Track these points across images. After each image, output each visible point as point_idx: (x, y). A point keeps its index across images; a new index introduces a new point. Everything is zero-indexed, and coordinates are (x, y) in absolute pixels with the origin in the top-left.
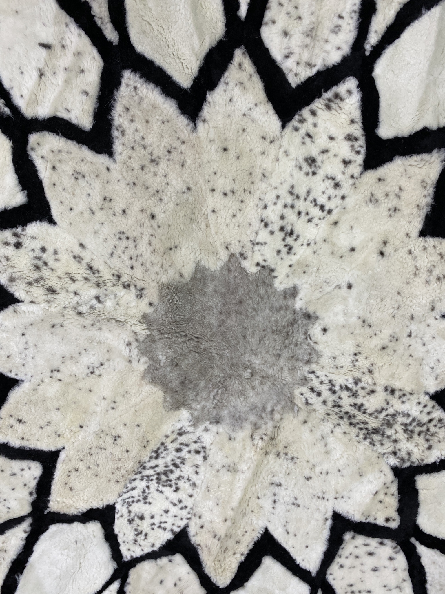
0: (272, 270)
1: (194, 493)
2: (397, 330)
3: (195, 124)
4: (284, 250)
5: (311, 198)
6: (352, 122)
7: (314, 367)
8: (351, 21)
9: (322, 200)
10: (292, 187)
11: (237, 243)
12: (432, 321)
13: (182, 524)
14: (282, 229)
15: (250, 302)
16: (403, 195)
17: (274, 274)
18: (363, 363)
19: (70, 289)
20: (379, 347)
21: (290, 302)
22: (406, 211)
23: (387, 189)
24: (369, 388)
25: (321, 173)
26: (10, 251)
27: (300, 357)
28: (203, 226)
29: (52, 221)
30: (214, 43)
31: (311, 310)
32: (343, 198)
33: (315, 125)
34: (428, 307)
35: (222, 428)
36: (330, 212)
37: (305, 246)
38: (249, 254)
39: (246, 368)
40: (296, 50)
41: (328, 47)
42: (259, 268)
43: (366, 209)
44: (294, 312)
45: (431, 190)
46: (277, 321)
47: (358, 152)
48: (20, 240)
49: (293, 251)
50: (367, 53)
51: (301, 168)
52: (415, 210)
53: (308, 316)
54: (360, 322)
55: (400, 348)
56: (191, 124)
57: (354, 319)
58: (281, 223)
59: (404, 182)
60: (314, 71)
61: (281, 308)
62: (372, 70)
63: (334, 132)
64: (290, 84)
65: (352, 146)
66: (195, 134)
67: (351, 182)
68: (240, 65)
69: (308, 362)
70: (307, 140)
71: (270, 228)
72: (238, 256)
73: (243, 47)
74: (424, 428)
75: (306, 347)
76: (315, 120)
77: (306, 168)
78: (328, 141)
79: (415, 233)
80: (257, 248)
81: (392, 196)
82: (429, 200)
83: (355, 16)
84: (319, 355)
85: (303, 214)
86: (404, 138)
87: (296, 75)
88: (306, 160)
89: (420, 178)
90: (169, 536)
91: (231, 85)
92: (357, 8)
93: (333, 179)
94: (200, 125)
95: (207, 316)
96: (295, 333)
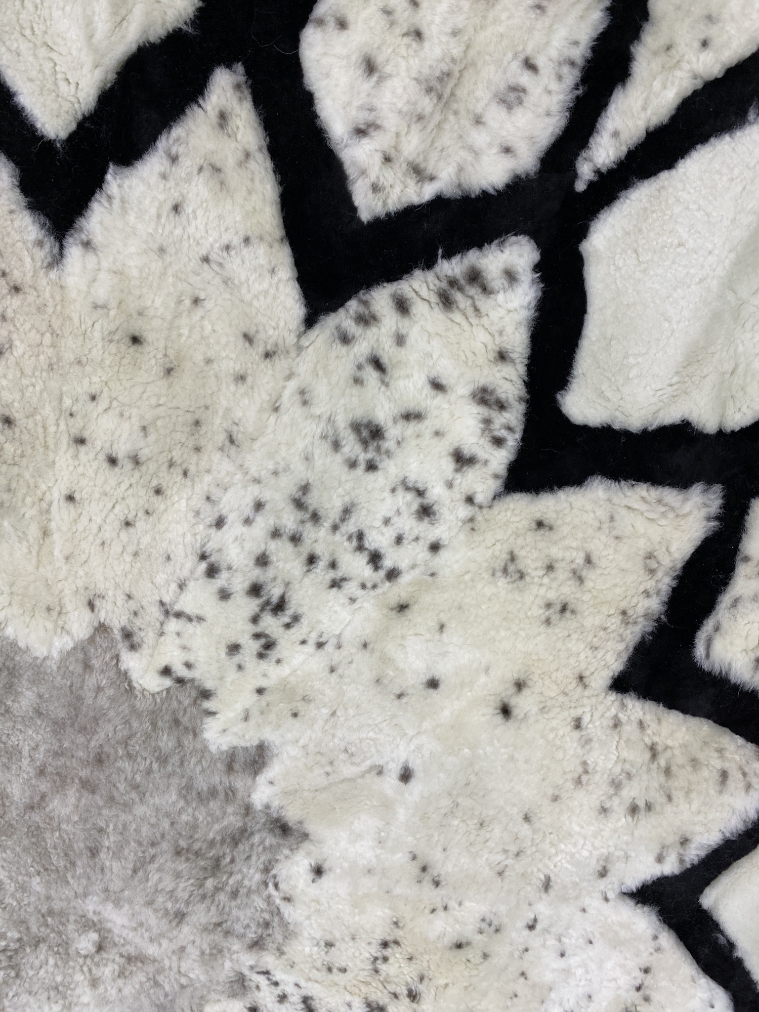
0: (206, 694)
2: (502, 909)
3: (62, 247)
4: (252, 647)
5: (351, 527)
6: (502, 356)
7: (269, 960)
8: (554, 86)
9: (379, 539)
10: (305, 488)
11: (121, 599)
12: (594, 903)
14: (255, 590)
15: (126, 765)
16: (591, 577)
17: (208, 705)
18: (399, 970)
20: (449, 940)
21: (240, 782)
22: (591, 620)
23: (555, 552)
25: (391, 470)
27: (238, 928)
28: (34, 531)
30: (157, 33)
31: (292, 815)
32: (435, 547)
33: (400, 340)
34: (595, 866)
36: (393, 575)
37: (310, 648)
38: (148, 637)
40: (391, 121)
41: (479, 138)
42: (168, 682)
43: (489, 590)
45: (665, 582)
46: (194, 827)
47: (498, 442)
49: (274, 654)
50: (580, 186)
51: (336, 445)
52: (615, 622)
53: (283, 828)
54: (413, 869)
55: (502, 950)
56: (50, 243)
57: (401, 857)
58: (256, 574)
59: (599, 546)
60: (428, 192)
61: (213, 793)
62: (583, 233)
63: (446, 370)
64: (354, 209)
65: (487, 422)
66: (53, 274)
67: (464, 511)
68: (223, 117)
69: (257, 945)
70: (370, 374)
71: (221, 581)
72: (117, 634)
73: (240, 68)
75: (260, 903)
76: (404, 325)
77: (351, 446)
78: (428, 390)
79: (602, 678)
80: (173, 625)
81: (562, 573)
82: (655, 605)
83: (571, 76)
84: (289, 933)
85: (322, 564)
86: (626, 433)
87: (376, 188)
88: (356, 427)
89: (642, 545)
91: (187, 164)
92: (580, 53)
93: (420, 493)
94: (74, 252)
96: (239, 865)
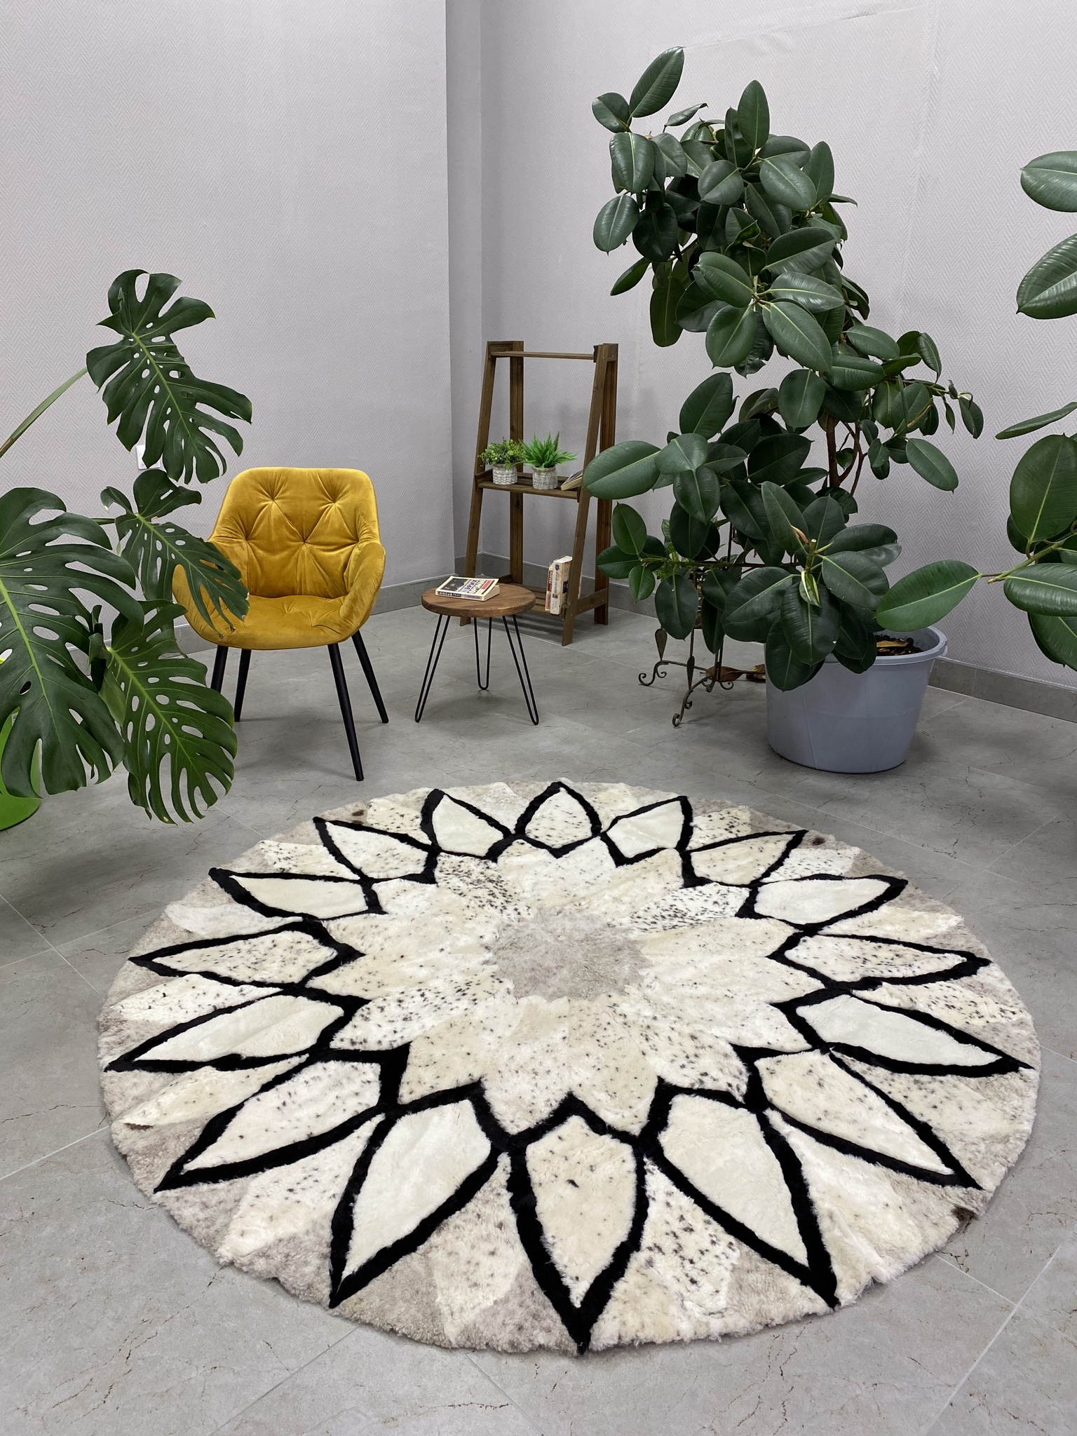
0: (492, 976)
1: (660, 900)
4: (473, 984)
5: (426, 1003)
6: (355, 1026)
7: (507, 923)
9: (419, 998)
11: (507, 1002)
13: (684, 890)
14: (464, 995)
16: (357, 977)
18: (469, 913)
19: (677, 1034)
20: (450, 916)
21: (494, 959)
22: (363, 969)
23: (365, 985)
24: (477, 900)
26: (714, 1073)
27: (512, 931)
28: (526, 1022)
29: (661, 1080)
31: (482, 950)
32: (402, 993)
35: (609, 920)
36: (420, 990)
37: (455, 980)
38: (502, 991)
39: (561, 942)
41: (331, 1072)
42: (502, 981)
43: (391, 982)
44: (495, 954)
47: (367, 1010)
48: (700, 1077)
49: (467, 981)
50: (308, 1056)
51: (419, 1019)
53: (487, 948)
54: (452, 932)
55: (435, 910)
56: (483, 1080)
57: (454, 934)
58: (462, 998)
60: (356, 1064)
61: (503, 957)
62: (314, 1045)
63: (375, 1027)
64: (381, 1066)
65: (368, 1014)
67: (388, 998)
69: (509, 926)
70: (399, 1031)
71: (473, 998)
72: (512, 995)
74: (456, 873)
75: (504, 934)
76: (382, 1040)
77: (414, 1018)
78: (383, 1025)
79: (367, 957)
80: (493, 992)
81: (366, 980)
83: (295, 1078)
84: (497, 927)
85: (440, 997)
87: (371, 1068)
88: (410, 1022)
89: (335, 981)
90: (699, 888)
91: (428, 1085)
93: (399, 1005)
95: (568, 976)
96: (505, 943)
